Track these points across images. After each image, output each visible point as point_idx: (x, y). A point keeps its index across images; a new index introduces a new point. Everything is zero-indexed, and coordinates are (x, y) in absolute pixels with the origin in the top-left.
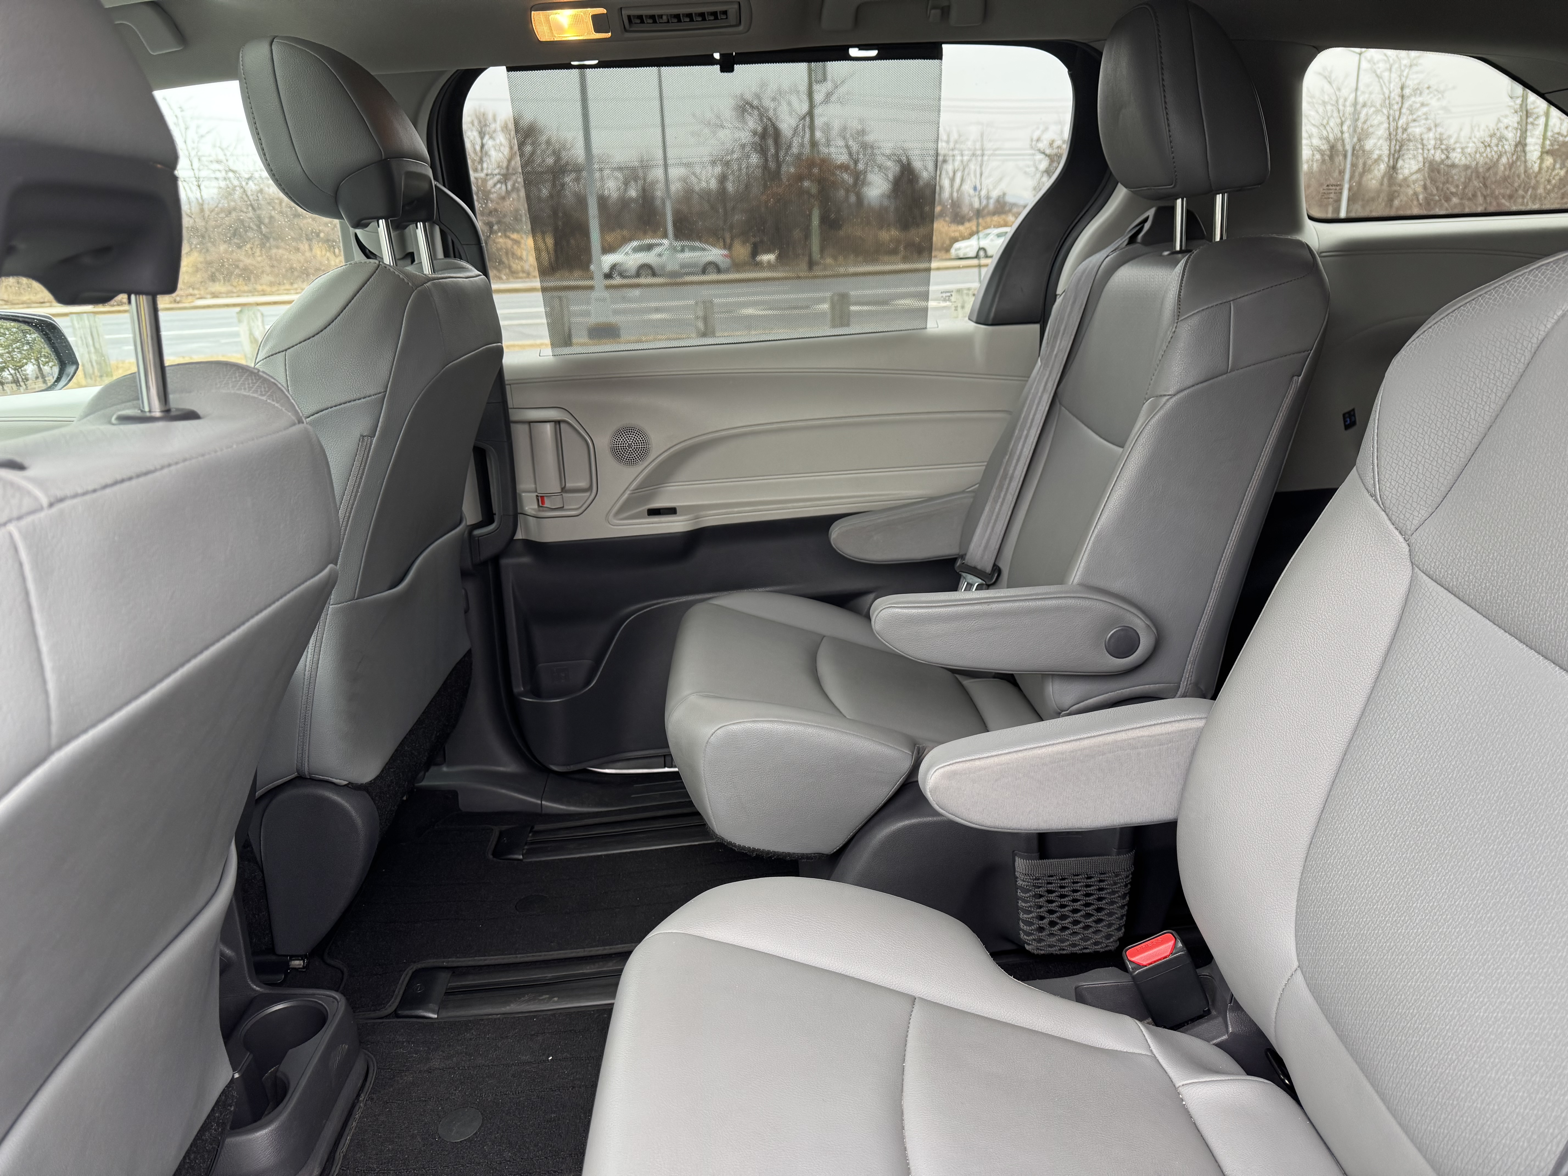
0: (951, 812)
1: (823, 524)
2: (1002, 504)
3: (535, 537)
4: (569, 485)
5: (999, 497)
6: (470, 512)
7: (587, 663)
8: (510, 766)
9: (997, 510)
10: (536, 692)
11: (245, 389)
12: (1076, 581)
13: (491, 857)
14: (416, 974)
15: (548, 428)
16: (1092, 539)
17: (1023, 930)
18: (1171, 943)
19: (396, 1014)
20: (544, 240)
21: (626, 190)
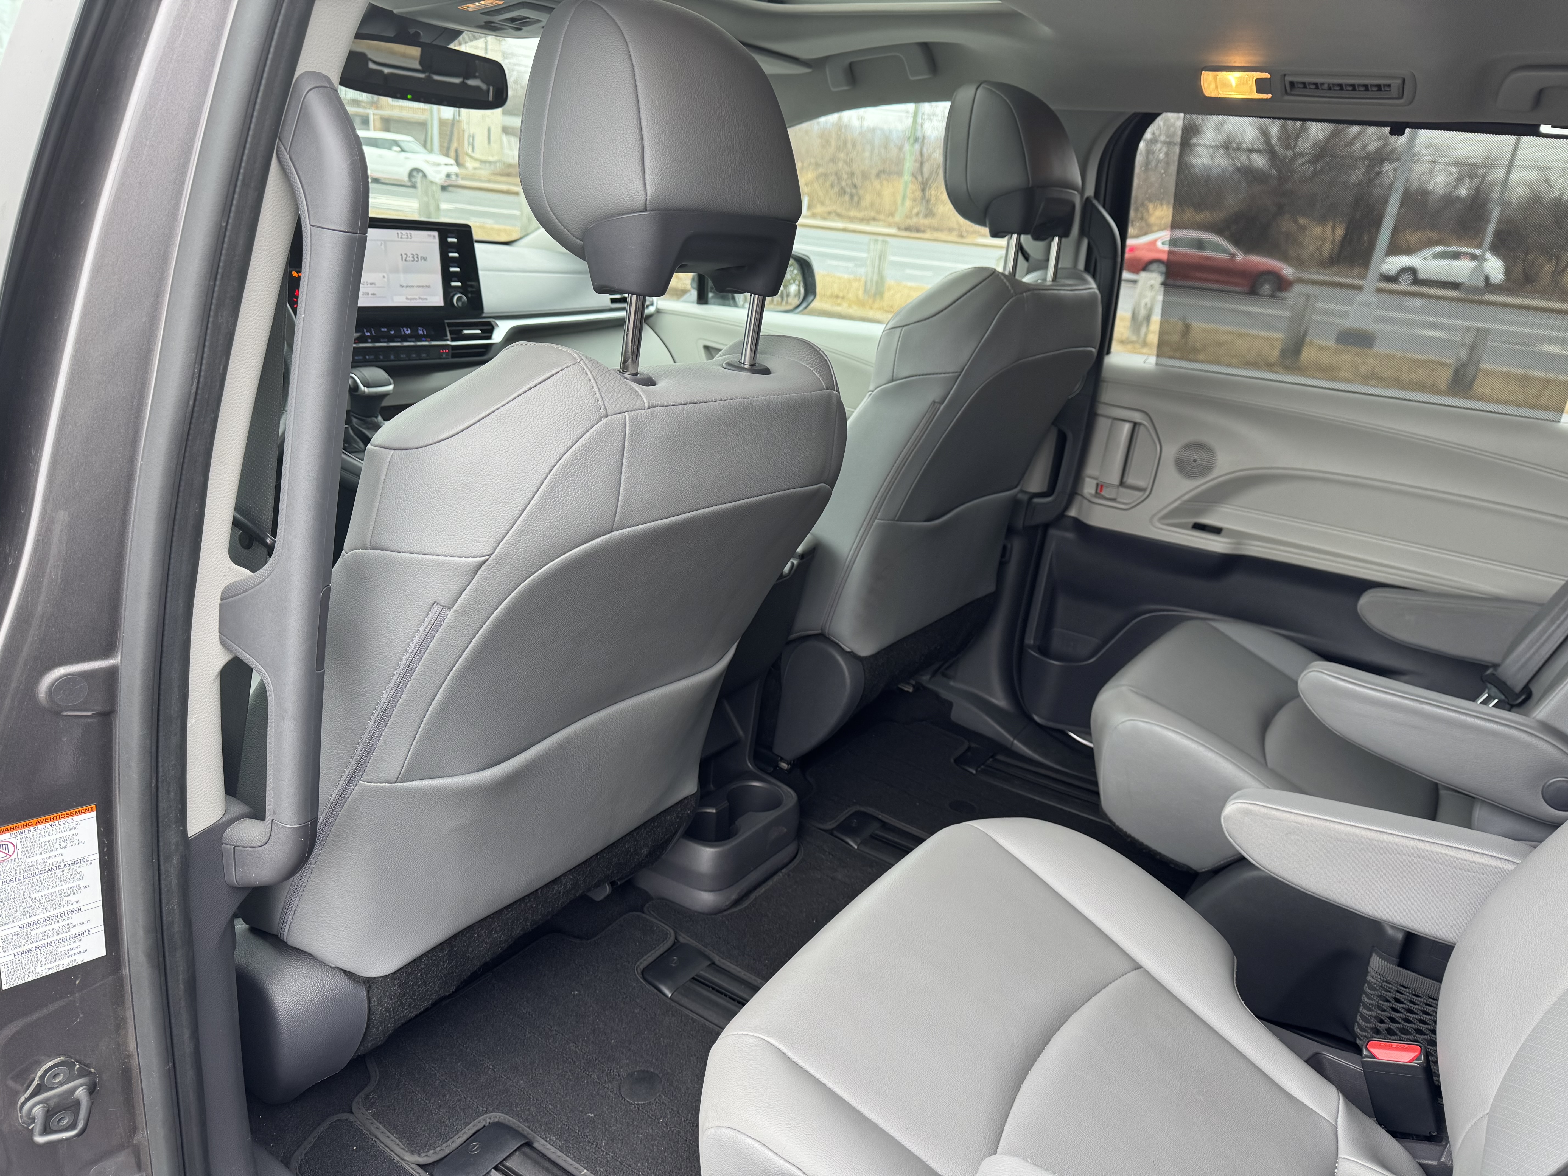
0: (1238, 843)
1: (1359, 586)
2: (1558, 627)
3: (1084, 518)
4: (1128, 482)
5: (1558, 618)
6: (1036, 481)
7: (1095, 641)
8: (1000, 700)
9: (1550, 631)
10: (1042, 649)
11: (804, 361)
13: (952, 761)
14: (857, 813)
15: (1127, 427)
17: (1358, 1023)
18: (1412, 1055)
19: (831, 832)
20: (1334, 229)
21: (1455, 187)
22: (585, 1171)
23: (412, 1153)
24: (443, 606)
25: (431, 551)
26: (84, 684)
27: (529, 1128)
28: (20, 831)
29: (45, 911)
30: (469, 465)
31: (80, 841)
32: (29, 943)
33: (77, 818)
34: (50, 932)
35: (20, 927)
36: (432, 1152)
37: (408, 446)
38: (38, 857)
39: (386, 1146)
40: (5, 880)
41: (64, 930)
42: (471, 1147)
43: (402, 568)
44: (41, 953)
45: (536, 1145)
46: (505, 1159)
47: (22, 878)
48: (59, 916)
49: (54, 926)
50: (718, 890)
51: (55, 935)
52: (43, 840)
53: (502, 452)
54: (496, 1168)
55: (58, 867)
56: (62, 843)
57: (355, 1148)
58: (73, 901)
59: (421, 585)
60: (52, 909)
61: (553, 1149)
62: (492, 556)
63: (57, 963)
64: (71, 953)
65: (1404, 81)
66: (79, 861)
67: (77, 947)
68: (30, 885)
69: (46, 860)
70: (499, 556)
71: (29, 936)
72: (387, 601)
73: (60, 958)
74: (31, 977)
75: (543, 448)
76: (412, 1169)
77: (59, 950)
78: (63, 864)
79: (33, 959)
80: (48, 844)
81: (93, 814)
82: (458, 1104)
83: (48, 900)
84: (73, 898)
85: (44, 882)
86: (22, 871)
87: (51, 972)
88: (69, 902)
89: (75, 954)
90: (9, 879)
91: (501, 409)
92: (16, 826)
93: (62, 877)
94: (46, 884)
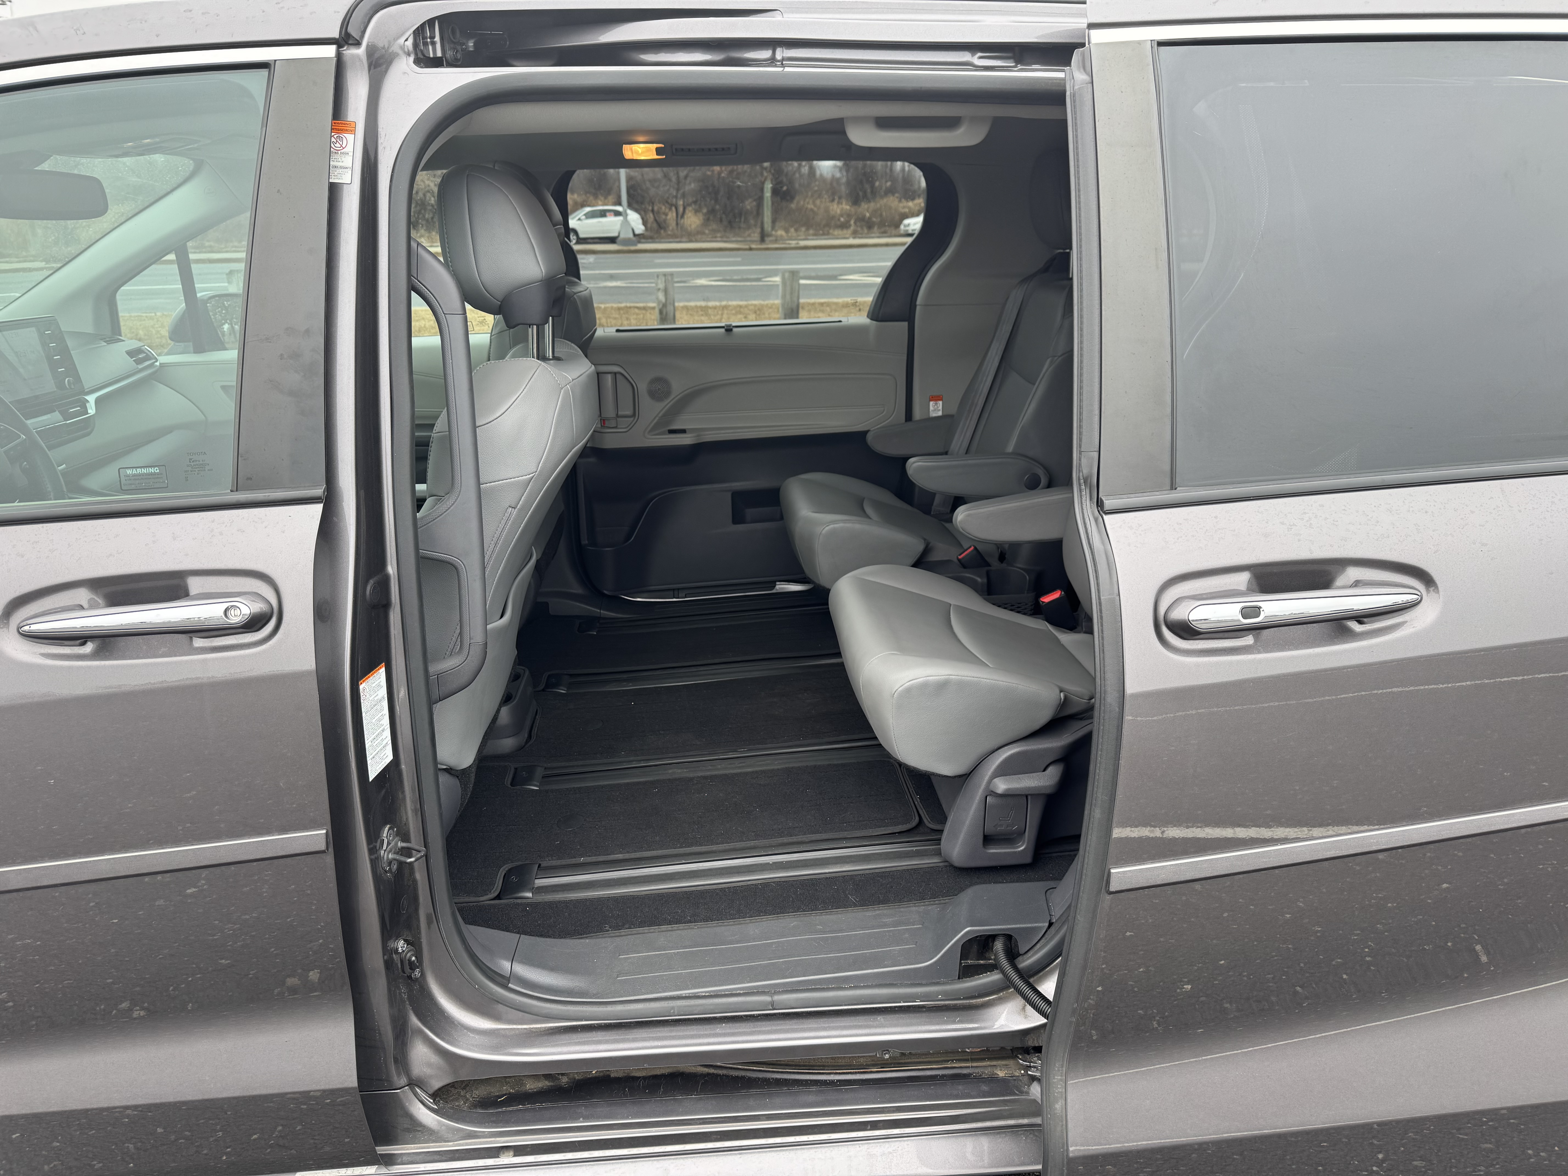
3: (599, 445)
4: (621, 413)
7: (626, 529)
8: (578, 590)
10: (594, 543)
13: (577, 632)
14: (549, 676)
15: (609, 377)
19: (543, 690)
24: (513, 508)
25: (507, 477)
30: (517, 426)
35: (371, 741)
36: (492, 892)
42: (511, 881)
43: (493, 491)
48: (380, 734)
49: (379, 740)
50: (513, 736)
54: (536, 878)
58: (383, 724)
62: (537, 472)
63: (382, 764)
65: (736, 145)
66: (382, 698)
67: (386, 750)
70: (540, 471)
79: (376, 759)
89: (386, 756)
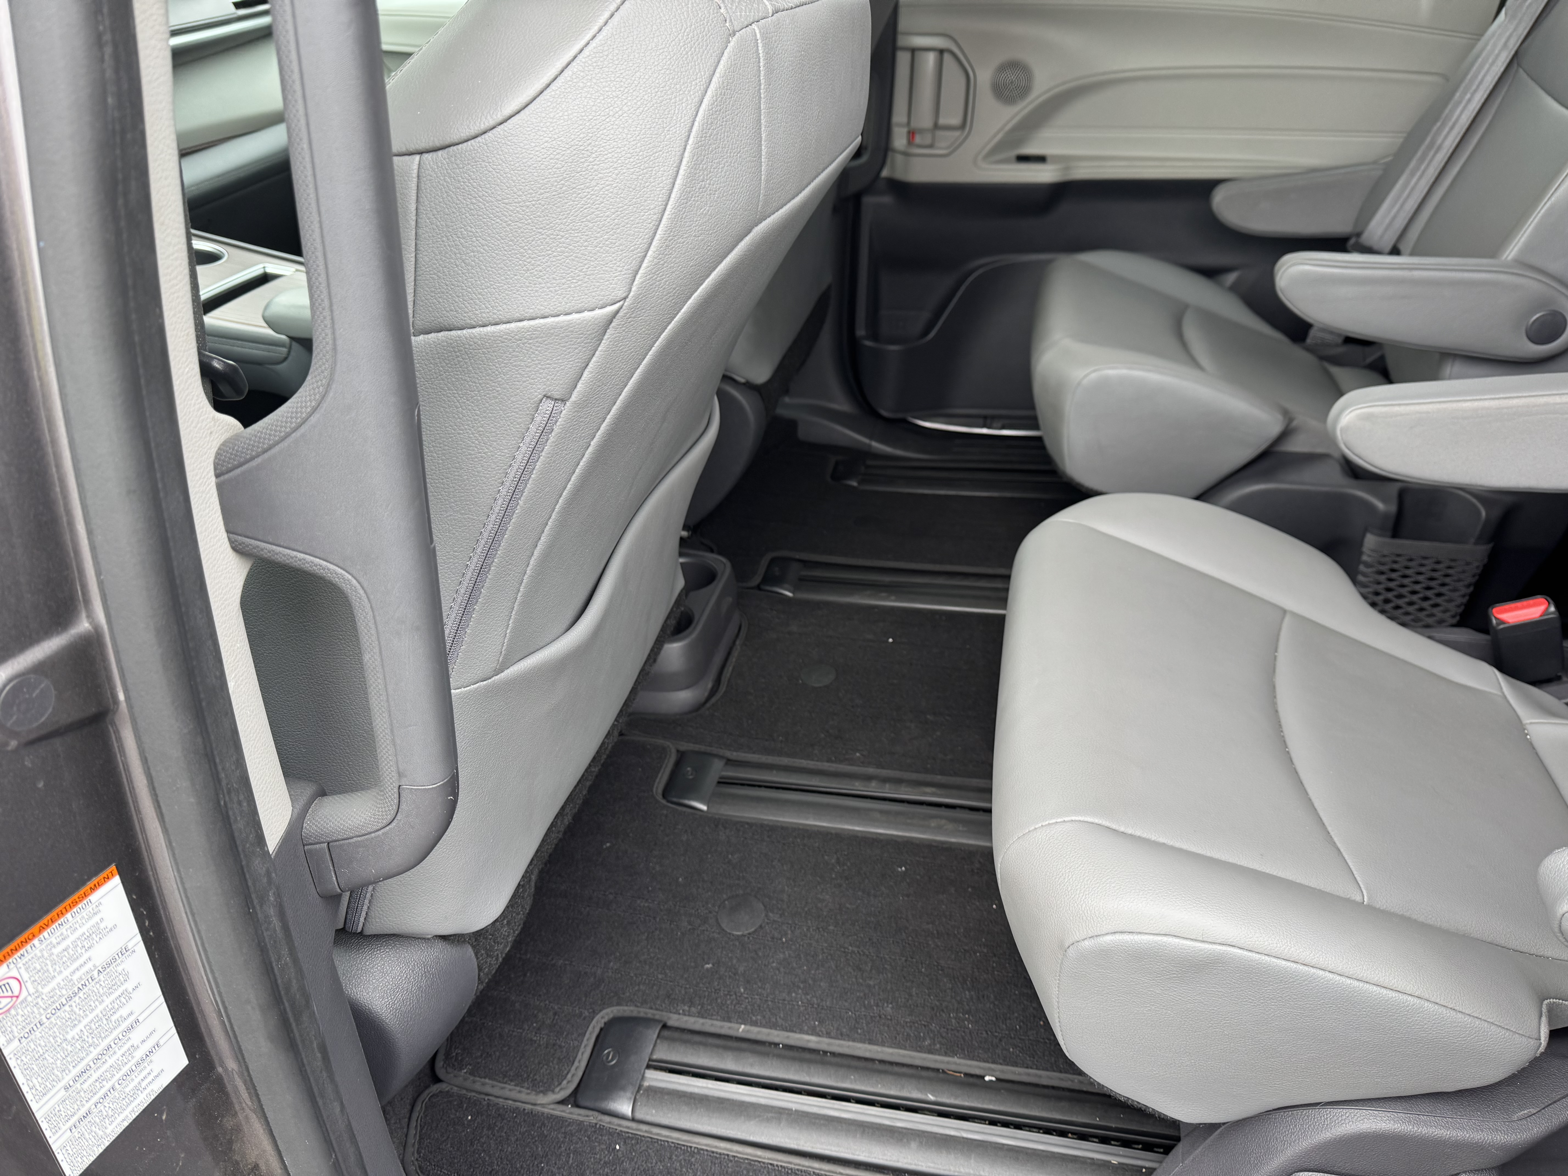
3: (901, 175)
4: (942, 121)
7: (925, 316)
10: (875, 336)
12: (1510, 258)
14: (773, 561)
16: (1543, 211)
19: (758, 587)
22: (743, 1026)
23: (544, 1092)
24: (556, 399)
25: (531, 312)
26: (45, 683)
27: (651, 1008)
28: (19, 954)
29: (92, 1049)
30: (569, 151)
31: (109, 927)
32: (84, 1102)
33: (94, 897)
34: (108, 1073)
35: (66, 1088)
36: (565, 1082)
37: (448, 141)
38: (59, 979)
39: (506, 1099)
40: (22, 1035)
41: (126, 1061)
42: (605, 1058)
43: (484, 353)
44: (105, 1106)
45: (670, 1023)
46: (652, 1053)
47: (45, 1020)
48: (113, 1046)
49: (110, 1062)
50: (689, 686)
51: (115, 1073)
52: (56, 951)
53: (614, 119)
54: (648, 1067)
55: (90, 980)
56: (85, 943)
57: (470, 1118)
58: (125, 1015)
59: (520, 374)
60: (100, 1041)
61: (692, 1019)
62: (627, 300)
63: (130, 1108)
64: (144, 1084)
66: (117, 957)
67: (149, 1074)
68: (59, 1024)
69: (70, 977)
70: (637, 297)
71: (82, 1093)
72: (462, 413)
73: (132, 1099)
74: (102, 1146)
75: (670, 99)
76: (553, 1109)
77: (127, 1090)
78: (96, 971)
79: (98, 1121)
80: (66, 953)
81: (117, 880)
82: (557, 1017)
83: (90, 1031)
84: (124, 1012)
85: (77, 1010)
86: (41, 1010)
87: (126, 1124)
88: (120, 1020)
89: (150, 1083)
90: (27, 1030)
91: (593, 44)
92: (11, 950)
93: (101, 989)
94: (81, 1011)
